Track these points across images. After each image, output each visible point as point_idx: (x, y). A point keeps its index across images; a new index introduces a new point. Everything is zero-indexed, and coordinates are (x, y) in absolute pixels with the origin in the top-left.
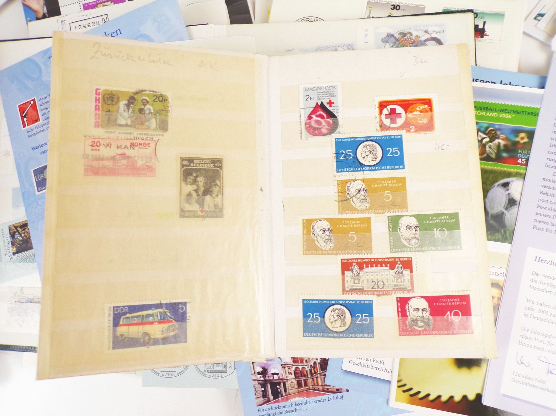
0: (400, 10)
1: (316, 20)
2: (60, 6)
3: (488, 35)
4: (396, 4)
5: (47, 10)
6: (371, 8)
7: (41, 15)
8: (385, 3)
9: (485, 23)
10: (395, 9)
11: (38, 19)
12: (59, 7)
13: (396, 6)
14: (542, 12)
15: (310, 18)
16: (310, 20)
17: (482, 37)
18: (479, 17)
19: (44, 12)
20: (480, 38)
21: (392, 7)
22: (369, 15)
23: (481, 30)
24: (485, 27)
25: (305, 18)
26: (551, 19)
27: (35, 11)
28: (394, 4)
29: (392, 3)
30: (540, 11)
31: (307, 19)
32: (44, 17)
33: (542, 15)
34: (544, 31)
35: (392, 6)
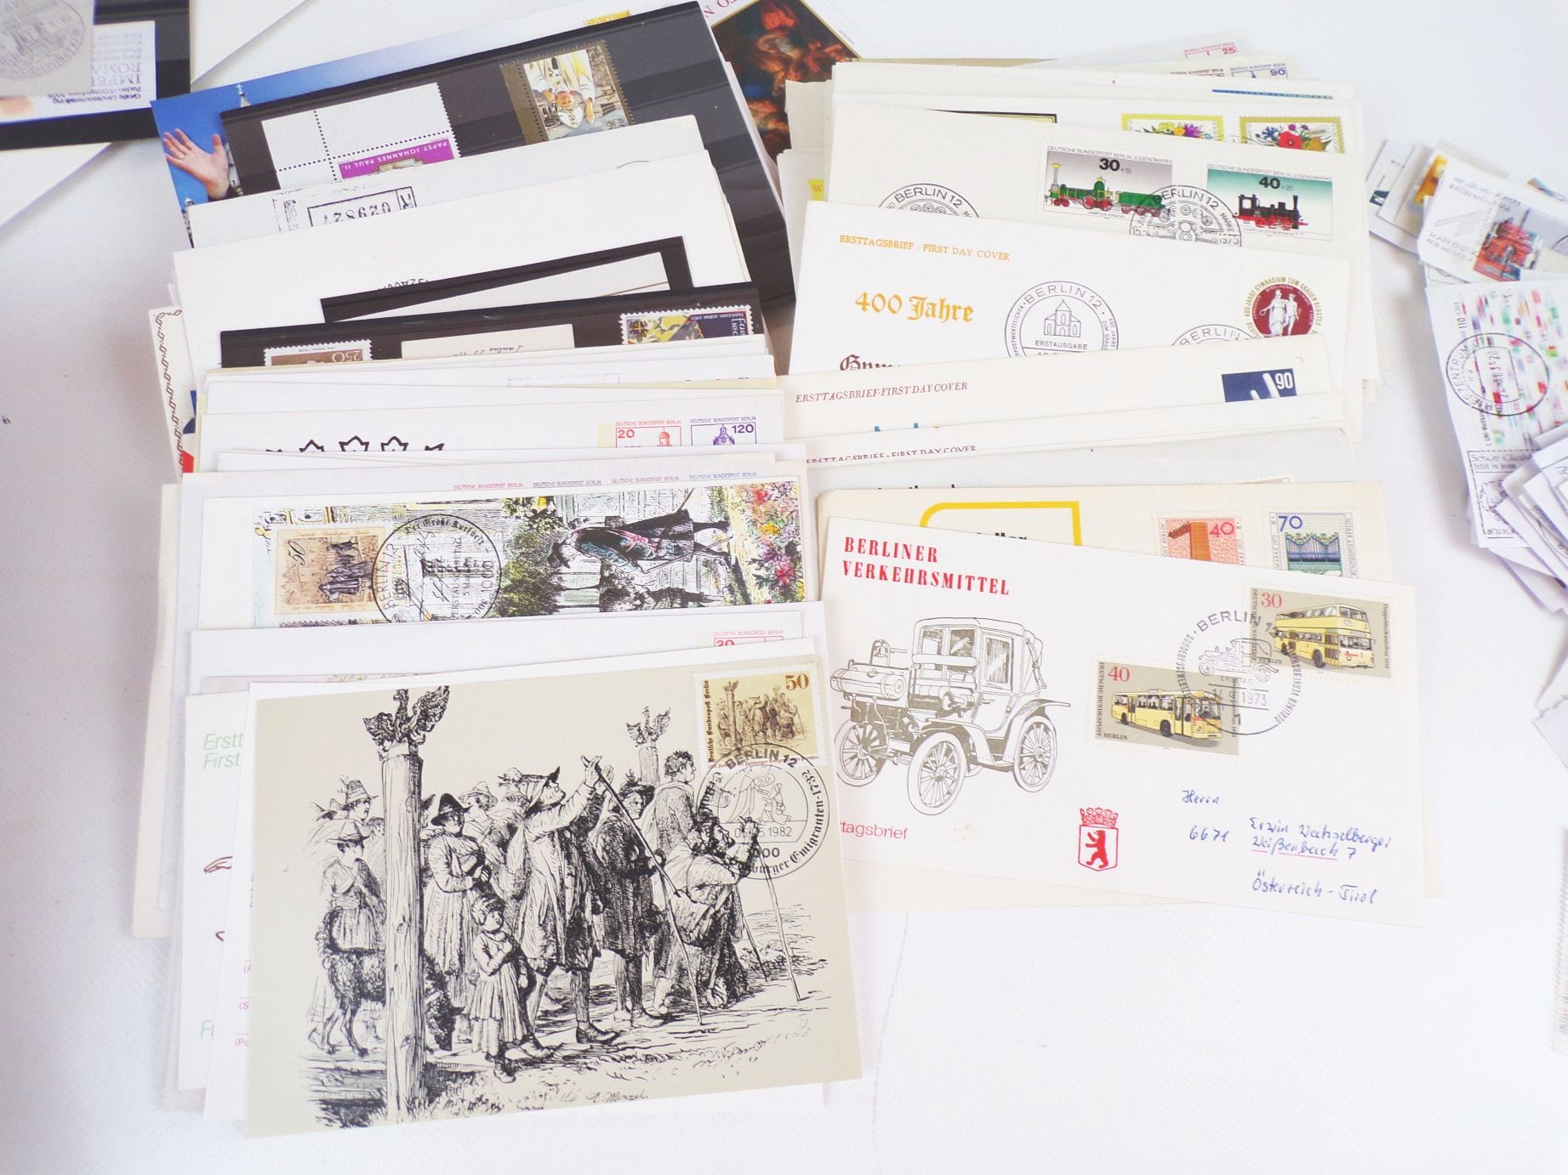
0: (1119, 171)
1: (936, 192)
2: (277, 169)
3: (1306, 224)
4: (1111, 157)
5: (241, 179)
6: (1056, 166)
7: (222, 189)
8: (1086, 154)
9: (1295, 199)
10: (1109, 169)
11: (211, 199)
12: (273, 172)
13: (1110, 160)
14: (1383, 188)
15: (923, 187)
16: (924, 192)
17: (1295, 227)
18: (1283, 187)
19: (232, 183)
20: (1292, 230)
21: (1102, 164)
22: (1055, 181)
23: (1292, 214)
24: (1298, 208)
25: (912, 188)
26: (1402, 204)
27: (205, 183)
28: (1105, 157)
29: (1101, 155)
30: (1378, 187)
31: (917, 190)
32: (231, 193)
33: (1384, 195)
34: (1396, 226)
35: (1102, 160)
